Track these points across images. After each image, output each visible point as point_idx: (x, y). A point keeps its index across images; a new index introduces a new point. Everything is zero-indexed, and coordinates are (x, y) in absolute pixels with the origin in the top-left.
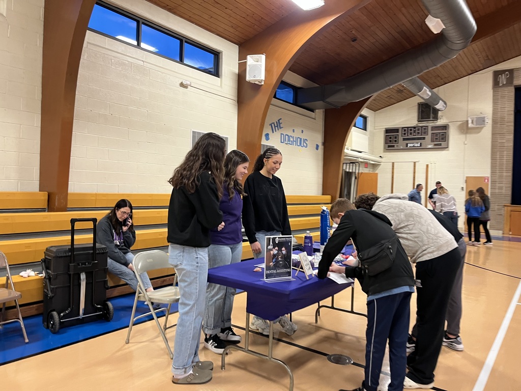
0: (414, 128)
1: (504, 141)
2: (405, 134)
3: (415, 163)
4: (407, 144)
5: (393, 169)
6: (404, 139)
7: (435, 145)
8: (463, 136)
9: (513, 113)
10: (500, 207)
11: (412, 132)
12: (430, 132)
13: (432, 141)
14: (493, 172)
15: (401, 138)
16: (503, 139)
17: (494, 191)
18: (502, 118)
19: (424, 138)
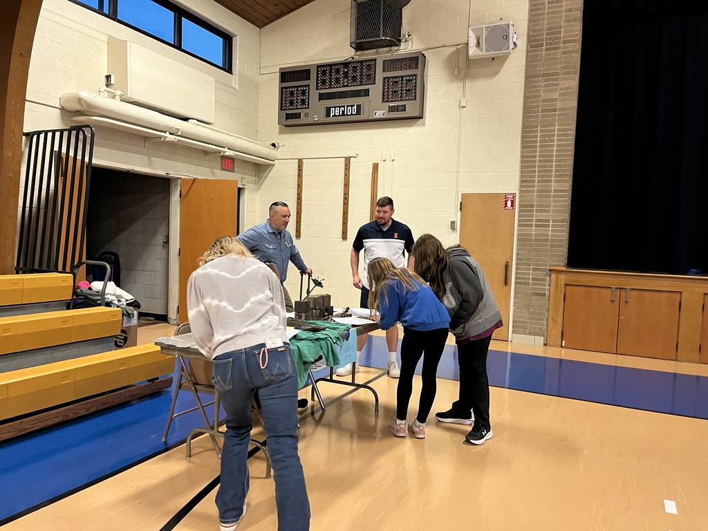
0: (346, 64)
1: (556, 95)
2: (324, 82)
3: (348, 160)
4: (328, 110)
5: (300, 176)
6: (322, 97)
7: (392, 109)
8: (456, 86)
9: (579, 14)
10: (539, 274)
11: (341, 75)
12: (380, 75)
13: (385, 99)
14: (525, 181)
15: (314, 94)
16: (555, 90)
17: (525, 230)
18: (554, 31)
19: (366, 93)
